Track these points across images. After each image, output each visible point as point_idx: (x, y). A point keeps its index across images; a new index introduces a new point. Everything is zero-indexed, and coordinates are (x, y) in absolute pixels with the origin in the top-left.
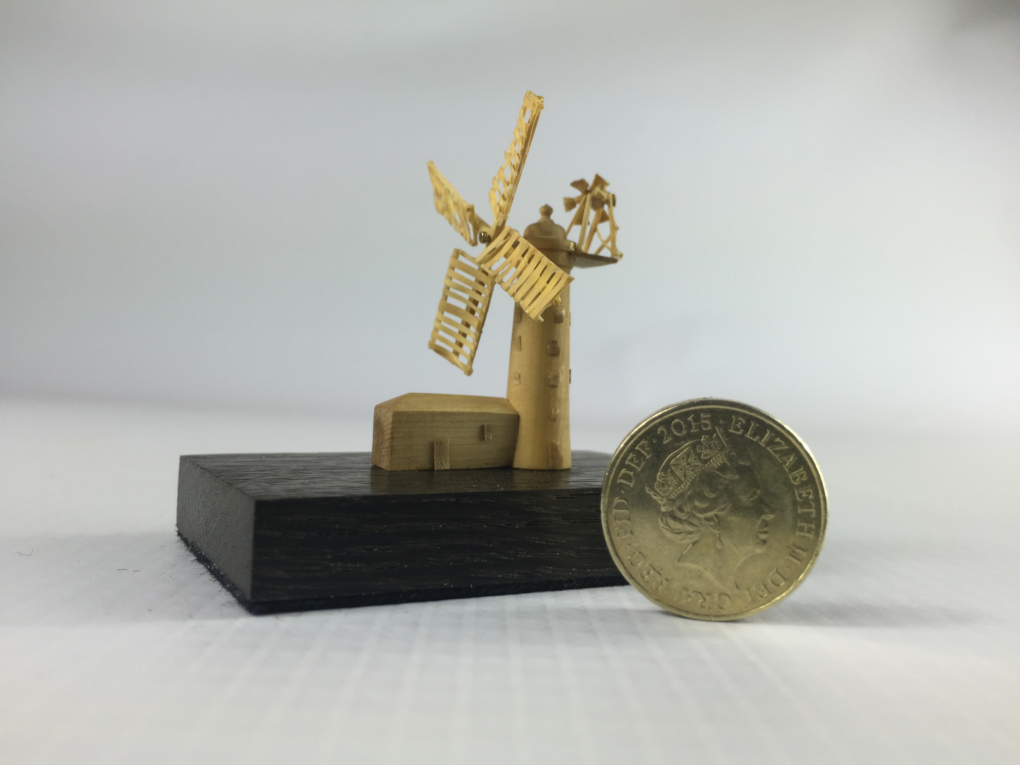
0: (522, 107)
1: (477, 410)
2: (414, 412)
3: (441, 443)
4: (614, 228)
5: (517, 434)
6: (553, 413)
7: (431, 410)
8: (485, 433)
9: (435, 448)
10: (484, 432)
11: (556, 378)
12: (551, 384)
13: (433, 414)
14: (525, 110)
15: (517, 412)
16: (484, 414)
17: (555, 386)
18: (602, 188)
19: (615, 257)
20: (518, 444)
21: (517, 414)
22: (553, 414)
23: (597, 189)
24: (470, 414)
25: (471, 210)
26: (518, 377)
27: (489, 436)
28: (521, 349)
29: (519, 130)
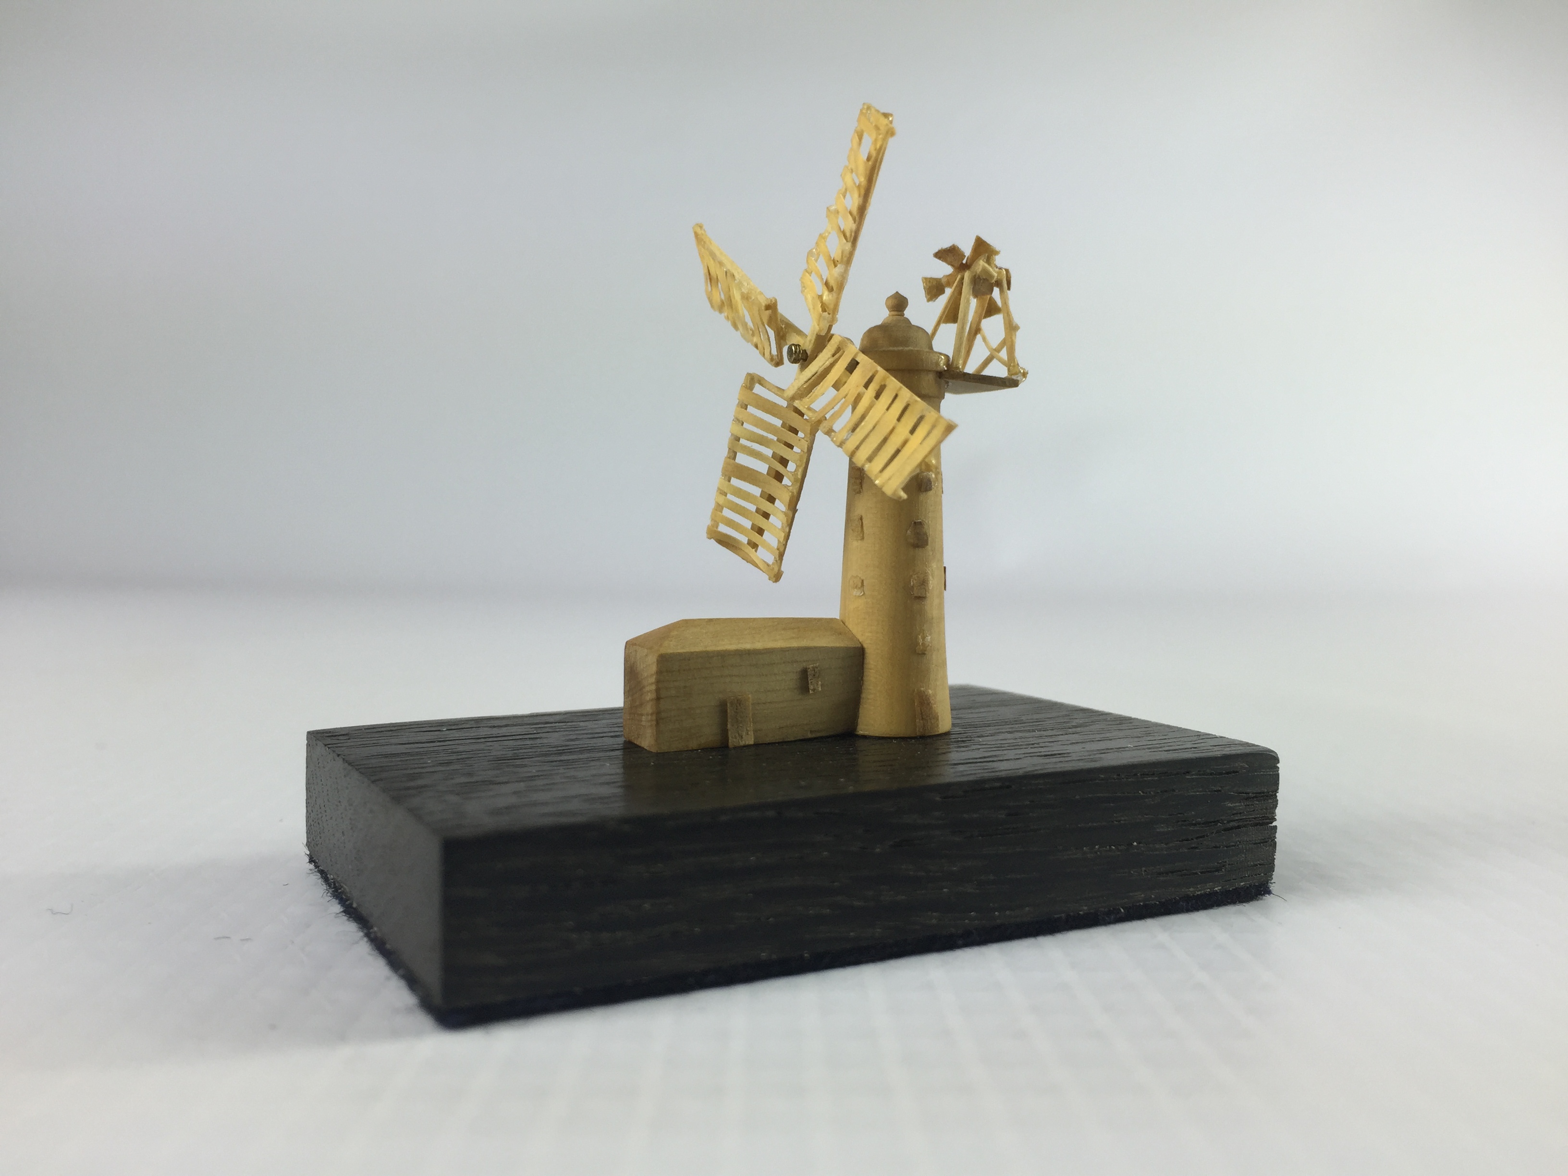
0: (856, 131)
1: (795, 644)
2: (692, 653)
3: (739, 703)
4: (1011, 328)
5: (862, 679)
6: (921, 641)
7: (720, 648)
8: (810, 682)
9: (728, 711)
10: (808, 679)
11: (924, 583)
12: (916, 595)
13: (723, 655)
14: (860, 137)
15: (860, 643)
16: (807, 649)
17: (921, 598)
18: (989, 261)
19: (1014, 377)
20: (863, 695)
21: (860, 646)
22: (920, 644)
23: (981, 263)
24: (783, 650)
25: (771, 307)
26: (860, 585)
27: (817, 685)
28: (863, 538)
29: (852, 171)
